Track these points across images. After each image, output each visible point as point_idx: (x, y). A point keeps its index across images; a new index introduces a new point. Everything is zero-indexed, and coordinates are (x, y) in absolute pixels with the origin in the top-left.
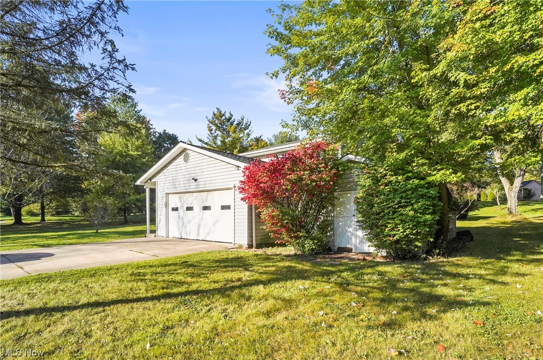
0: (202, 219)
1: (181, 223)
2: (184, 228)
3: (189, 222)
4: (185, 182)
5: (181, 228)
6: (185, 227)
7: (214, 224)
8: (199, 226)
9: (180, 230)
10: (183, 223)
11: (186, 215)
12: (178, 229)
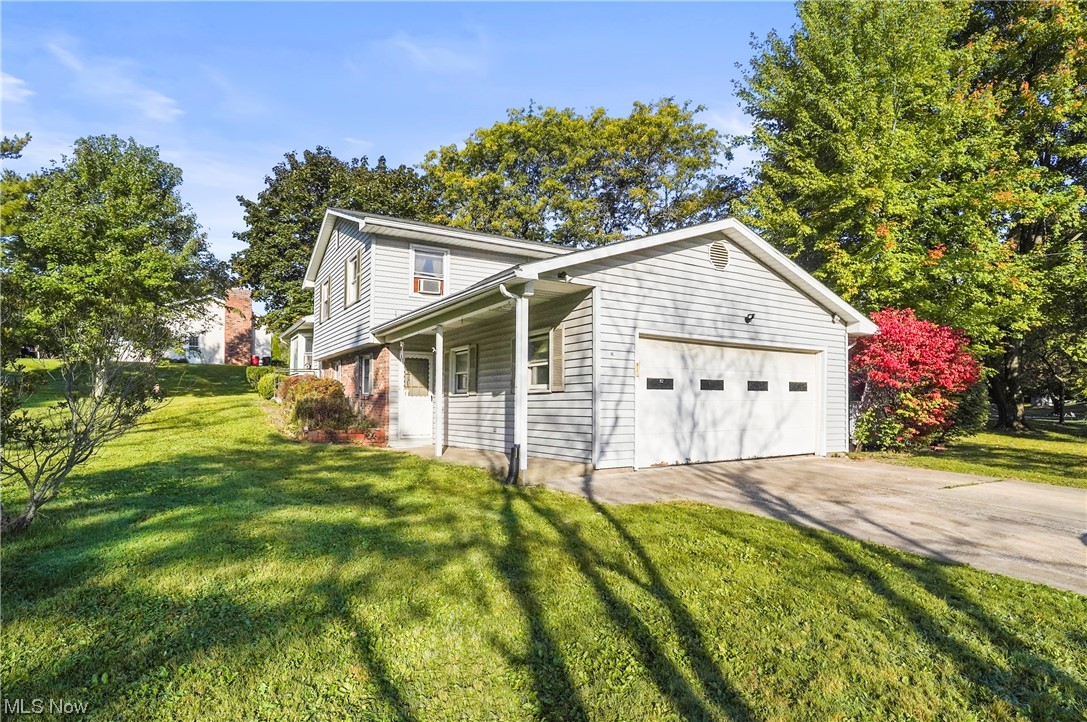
0: (750, 414)
1: (686, 427)
2: (696, 439)
3: (715, 424)
4: (719, 318)
5: (688, 440)
6: (703, 437)
7: (778, 426)
8: (743, 431)
9: (682, 446)
10: (695, 425)
11: (703, 405)
12: (678, 444)
